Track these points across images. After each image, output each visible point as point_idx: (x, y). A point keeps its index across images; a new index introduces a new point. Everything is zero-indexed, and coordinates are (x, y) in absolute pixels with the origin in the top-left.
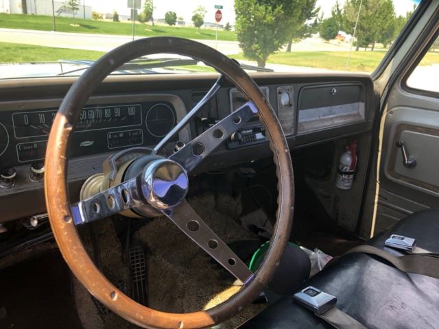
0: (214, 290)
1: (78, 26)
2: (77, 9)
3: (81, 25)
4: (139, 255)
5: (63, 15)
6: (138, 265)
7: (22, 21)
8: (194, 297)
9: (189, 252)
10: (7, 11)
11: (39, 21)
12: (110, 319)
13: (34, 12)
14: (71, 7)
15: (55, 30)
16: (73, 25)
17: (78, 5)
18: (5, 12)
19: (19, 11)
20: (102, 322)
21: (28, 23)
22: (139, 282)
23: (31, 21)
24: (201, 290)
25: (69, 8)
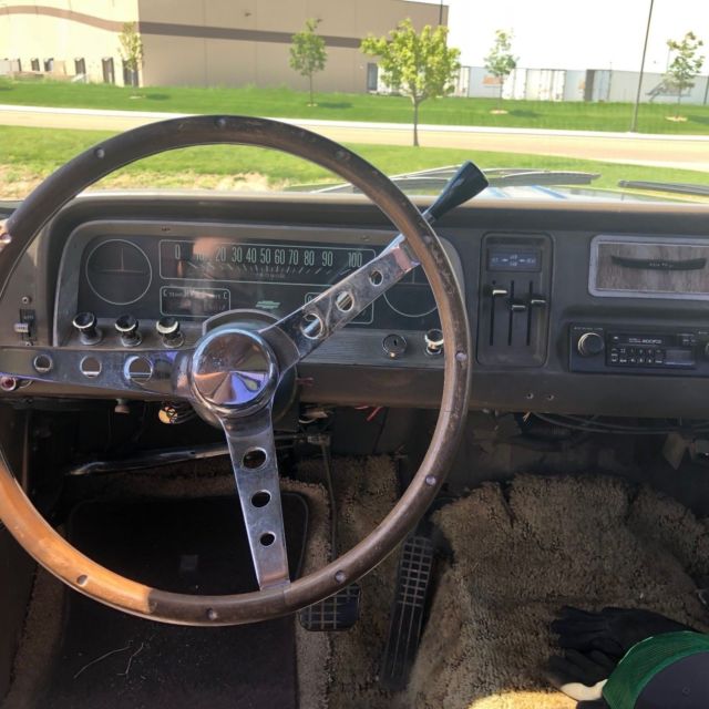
0: (515, 679)
1: (684, 119)
2: (692, 85)
3: (691, 118)
4: (422, 555)
5: (660, 99)
6: (414, 575)
7: (576, 114)
8: (471, 675)
9: (522, 591)
10: (558, 96)
11: (608, 115)
12: (344, 654)
13: (603, 98)
14: (678, 81)
15: (635, 131)
16: (673, 119)
17: (692, 77)
18: (555, 100)
19: (578, 96)
20: (330, 651)
21: (586, 117)
22: (408, 609)
23: (594, 114)
24: (490, 668)
25: (673, 83)
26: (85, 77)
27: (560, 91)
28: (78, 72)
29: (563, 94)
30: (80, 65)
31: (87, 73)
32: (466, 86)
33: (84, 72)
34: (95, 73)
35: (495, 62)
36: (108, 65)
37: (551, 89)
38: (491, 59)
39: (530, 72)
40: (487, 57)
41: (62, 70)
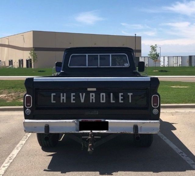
26: (12, 66)
27: (180, 63)
28: (10, 65)
29: (182, 64)
30: (11, 62)
31: (13, 65)
32: (147, 63)
33: (12, 64)
34: (16, 65)
35: (152, 56)
36: (21, 62)
37: (177, 63)
38: (150, 55)
39: (169, 57)
40: (149, 54)
41: (4, 64)
